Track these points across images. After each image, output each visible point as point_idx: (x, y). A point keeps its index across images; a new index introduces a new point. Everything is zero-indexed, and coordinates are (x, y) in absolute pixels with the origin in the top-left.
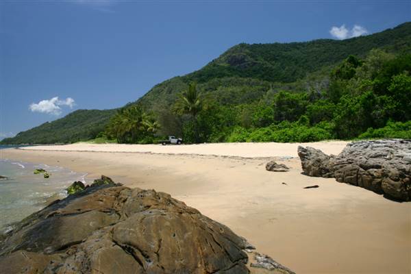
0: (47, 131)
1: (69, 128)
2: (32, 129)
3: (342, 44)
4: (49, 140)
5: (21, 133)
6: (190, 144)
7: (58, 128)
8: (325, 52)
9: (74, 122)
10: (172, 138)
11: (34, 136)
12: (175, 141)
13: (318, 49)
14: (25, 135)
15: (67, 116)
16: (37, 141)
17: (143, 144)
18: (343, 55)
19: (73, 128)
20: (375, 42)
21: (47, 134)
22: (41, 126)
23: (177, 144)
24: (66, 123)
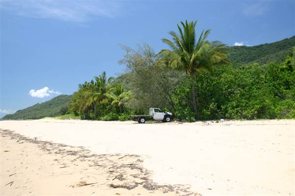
0: (38, 110)
1: (54, 108)
2: (27, 108)
3: (252, 50)
4: (38, 116)
5: (19, 111)
6: (191, 121)
7: (45, 108)
8: (240, 55)
9: (58, 103)
10: (156, 111)
11: (28, 113)
12: (160, 116)
13: (235, 52)
14: (22, 113)
15: (52, 99)
16: (30, 117)
17: (106, 120)
18: (254, 57)
19: (56, 108)
20: (278, 48)
21: (38, 112)
22: (34, 106)
23: (164, 121)
24: (51, 104)
